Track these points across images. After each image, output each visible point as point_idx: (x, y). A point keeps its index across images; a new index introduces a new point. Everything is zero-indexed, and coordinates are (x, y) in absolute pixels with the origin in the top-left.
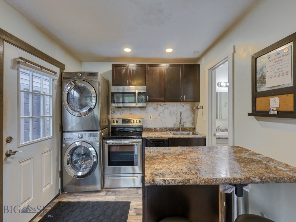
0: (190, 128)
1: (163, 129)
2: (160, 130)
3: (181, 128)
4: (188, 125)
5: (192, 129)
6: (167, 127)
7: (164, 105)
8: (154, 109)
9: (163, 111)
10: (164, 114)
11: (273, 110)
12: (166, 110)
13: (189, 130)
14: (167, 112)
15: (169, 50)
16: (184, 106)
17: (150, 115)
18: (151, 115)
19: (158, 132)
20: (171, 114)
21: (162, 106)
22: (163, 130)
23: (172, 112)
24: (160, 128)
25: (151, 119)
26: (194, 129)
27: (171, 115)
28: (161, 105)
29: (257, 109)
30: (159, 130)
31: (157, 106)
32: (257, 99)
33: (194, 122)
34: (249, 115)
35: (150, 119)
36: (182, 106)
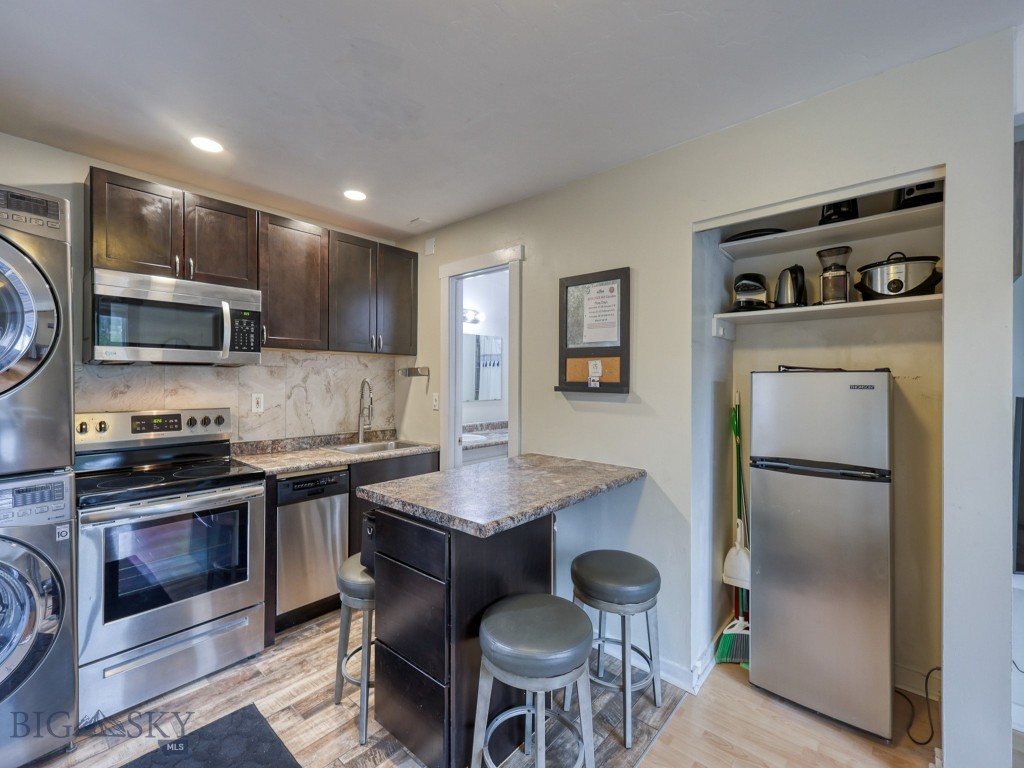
0: (383, 432)
1: (305, 440)
2: (293, 446)
3: (365, 433)
4: (378, 423)
5: (388, 433)
6: (317, 434)
7: (306, 360)
8: (272, 372)
9: (305, 380)
10: (306, 390)
11: (594, 381)
12: (313, 378)
13: (381, 436)
14: (316, 383)
15: (355, 195)
16: (367, 366)
17: (254, 396)
18: (262, 396)
19: (284, 452)
20: (328, 390)
21: (299, 364)
22: (304, 446)
23: (332, 383)
24: (294, 439)
25: (261, 410)
26: (394, 433)
27: (329, 396)
28: (296, 361)
29: (569, 379)
30: (289, 446)
31: (282, 364)
32: (569, 360)
33: (396, 413)
34: (556, 389)
35: (254, 410)
36: (363, 367)
